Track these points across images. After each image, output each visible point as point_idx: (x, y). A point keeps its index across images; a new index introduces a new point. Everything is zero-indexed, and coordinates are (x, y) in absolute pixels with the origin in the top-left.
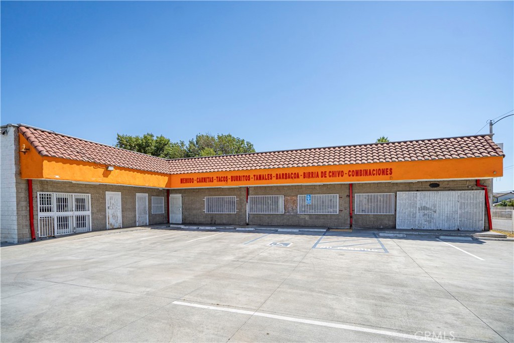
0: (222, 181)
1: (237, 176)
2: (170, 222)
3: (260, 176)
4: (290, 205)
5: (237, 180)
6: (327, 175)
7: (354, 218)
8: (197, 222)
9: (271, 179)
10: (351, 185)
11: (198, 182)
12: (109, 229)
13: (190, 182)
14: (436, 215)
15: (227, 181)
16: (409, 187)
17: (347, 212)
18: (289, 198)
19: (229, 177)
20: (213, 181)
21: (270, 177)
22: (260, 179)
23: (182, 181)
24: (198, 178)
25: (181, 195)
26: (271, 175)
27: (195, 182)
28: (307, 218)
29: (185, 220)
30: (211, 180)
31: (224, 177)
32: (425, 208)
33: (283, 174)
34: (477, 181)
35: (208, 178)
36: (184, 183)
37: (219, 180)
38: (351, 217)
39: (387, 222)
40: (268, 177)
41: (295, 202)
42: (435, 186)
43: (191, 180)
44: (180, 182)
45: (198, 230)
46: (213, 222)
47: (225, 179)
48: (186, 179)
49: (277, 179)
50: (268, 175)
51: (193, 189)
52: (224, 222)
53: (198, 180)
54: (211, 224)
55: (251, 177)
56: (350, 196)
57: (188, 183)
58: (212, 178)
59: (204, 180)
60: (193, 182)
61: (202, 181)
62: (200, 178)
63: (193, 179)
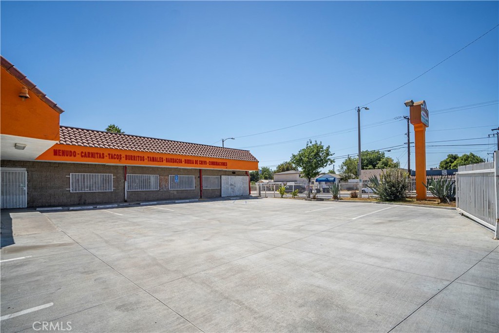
0: (115, 159)
1: (132, 156)
3: (153, 158)
4: (163, 183)
5: (132, 159)
6: (198, 163)
7: (203, 191)
9: (162, 161)
10: (200, 170)
11: (82, 156)
13: (70, 156)
14: (236, 188)
15: (121, 159)
16: (226, 173)
17: (199, 187)
18: (162, 177)
19: (124, 155)
20: (103, 158)
21: (161, 160)
22: (153, 161)
23: (56, 153)
24: (82, 152)
25: (24, 169)
26: (162, 158)
27: (78, 156)
28: (175, 193)
29: (33, 202)
30: (102, 156)
31: (118, 155)
32: (231, 185)
33: (171, 159)
34: (246, 172)
35: (97, 153)
36: (60, 155)
37: (112, 158)
38: (201, 191)
39: (217, 193)
40: (160, 160)
41: (167, 181)
42: (234, 173)
44: (53, 154)
47: (119, 157)
48: (63, 151)
49: (167, 162)
50: (160, 158)
52: (98, 200)
53: (83, 154)
54: (79, 205)
55: (145, 158)
56: (200, 177)
57: (67, 156)
58: (103, 154)
59: (92, 155)
60: (75, 156)
61: (89, 156)
62: (85, 152)
63: (75, 152)
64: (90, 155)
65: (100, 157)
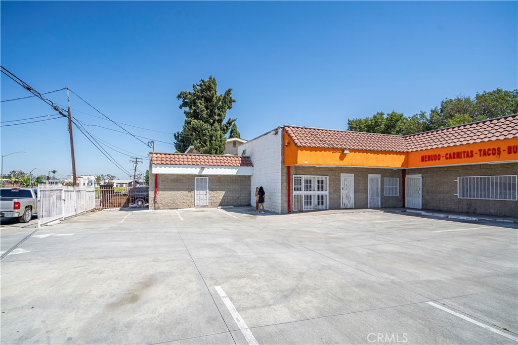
0: (490, 155)
2: (406, 206)
8: (445, 209)
11: (447, 158)
12: (343, 209)
13: (435, 160)
15: (499, 154)
19: (504, 148)
20: (472, 156)
23: (423, 159)
24: (447, 154)
25: (420, 175)
27: (443, 159)
29: (427, 205)
30: (470, 155)
31: (494, 149)
35: (464, 152)
36: (426, 161)
37: (485, 154)
43: (437, 157)
44: (421, 160)
45: (446, 219)
46: (472, 210)
47: (495, 152)
48: (429, 156)
51: (440, 167)
52: (493, 211)
53: (448, 156)
54: (467, 213)
57: (432, 160)
58: (472, 152)
59: (457, 155)
60: (439, 159)
61: (454, 157)
62: (450, 154)
63: (439, 155)
64: (456, 156)
65: (468, 156)
